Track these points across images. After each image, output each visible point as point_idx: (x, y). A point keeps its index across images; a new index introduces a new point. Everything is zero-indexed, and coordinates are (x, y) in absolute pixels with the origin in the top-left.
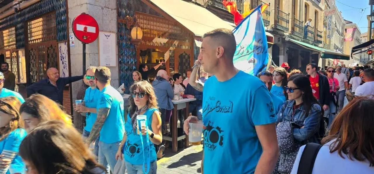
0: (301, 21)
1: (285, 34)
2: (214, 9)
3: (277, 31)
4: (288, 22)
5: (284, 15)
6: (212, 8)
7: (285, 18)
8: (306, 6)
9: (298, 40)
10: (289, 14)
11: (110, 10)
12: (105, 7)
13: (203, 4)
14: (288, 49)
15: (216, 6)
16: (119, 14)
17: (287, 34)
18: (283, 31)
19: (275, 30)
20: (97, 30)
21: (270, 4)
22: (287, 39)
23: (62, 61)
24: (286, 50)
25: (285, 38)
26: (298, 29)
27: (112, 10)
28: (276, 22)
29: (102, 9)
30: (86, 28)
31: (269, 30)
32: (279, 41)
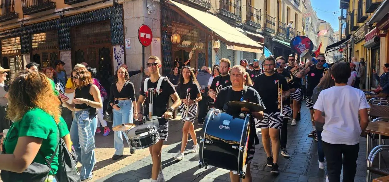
0: (284, 23)
1: (272, 35)
2: (222, 17)
3: (266, 32)
4: (274, 24)
5: (271, 18)
6: (220, 16)
7: (272, 21)
8: (288, 9)
9: (282, 40)
10: (275, 17)
11: (157, 21)
12: (154, 19)
13: (213, 13)
14: (274, 48)
15: (223, 14)
16: (162, 24)
17: (273, 35)
18: (271, 33)
19: (265, 32)
20: (152, 37)
21: (261, 10)
22: (274, 40)
23: (116, 60)
24: (272, 49)
25: (272, 39)
26: (282, 30)
27: (158, 20)
28: (265, 25)
29: (152, 20)
30: (145, 35)
31: (260, 32)
32: (267, 41)
